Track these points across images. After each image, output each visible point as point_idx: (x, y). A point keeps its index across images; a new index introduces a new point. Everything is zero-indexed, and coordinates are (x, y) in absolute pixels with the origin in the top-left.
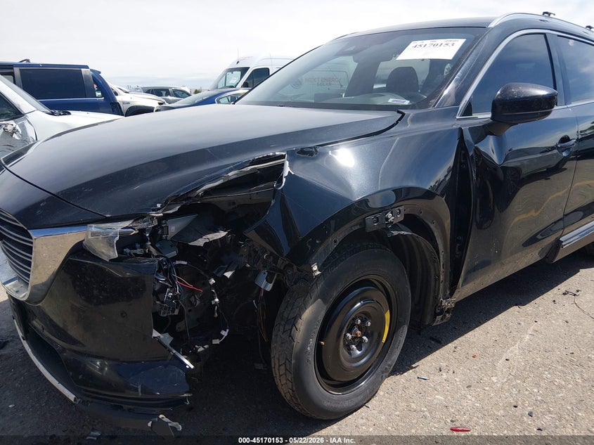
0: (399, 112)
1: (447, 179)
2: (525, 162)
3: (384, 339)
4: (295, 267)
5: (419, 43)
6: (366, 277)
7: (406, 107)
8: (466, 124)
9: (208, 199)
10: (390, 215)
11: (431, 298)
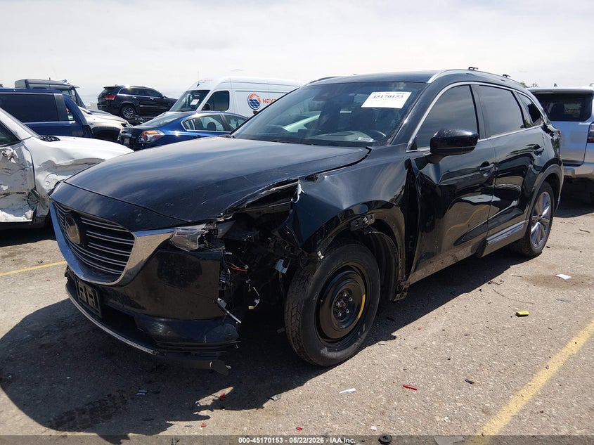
0: (367, 148)
1: (402, 193)
2: (460, 181)
3: (359, 316)
4: (306, 253)
5: (377, 94)
6: (348, 264)
7: (371, 144)
8: (413, 156)
9: (249, 210)
10: (365, 219)
11: (393, 280)
